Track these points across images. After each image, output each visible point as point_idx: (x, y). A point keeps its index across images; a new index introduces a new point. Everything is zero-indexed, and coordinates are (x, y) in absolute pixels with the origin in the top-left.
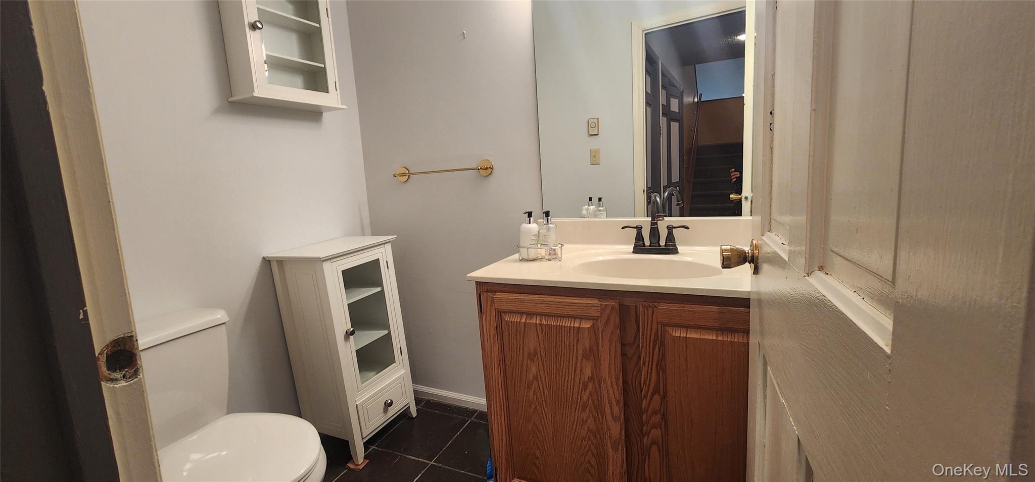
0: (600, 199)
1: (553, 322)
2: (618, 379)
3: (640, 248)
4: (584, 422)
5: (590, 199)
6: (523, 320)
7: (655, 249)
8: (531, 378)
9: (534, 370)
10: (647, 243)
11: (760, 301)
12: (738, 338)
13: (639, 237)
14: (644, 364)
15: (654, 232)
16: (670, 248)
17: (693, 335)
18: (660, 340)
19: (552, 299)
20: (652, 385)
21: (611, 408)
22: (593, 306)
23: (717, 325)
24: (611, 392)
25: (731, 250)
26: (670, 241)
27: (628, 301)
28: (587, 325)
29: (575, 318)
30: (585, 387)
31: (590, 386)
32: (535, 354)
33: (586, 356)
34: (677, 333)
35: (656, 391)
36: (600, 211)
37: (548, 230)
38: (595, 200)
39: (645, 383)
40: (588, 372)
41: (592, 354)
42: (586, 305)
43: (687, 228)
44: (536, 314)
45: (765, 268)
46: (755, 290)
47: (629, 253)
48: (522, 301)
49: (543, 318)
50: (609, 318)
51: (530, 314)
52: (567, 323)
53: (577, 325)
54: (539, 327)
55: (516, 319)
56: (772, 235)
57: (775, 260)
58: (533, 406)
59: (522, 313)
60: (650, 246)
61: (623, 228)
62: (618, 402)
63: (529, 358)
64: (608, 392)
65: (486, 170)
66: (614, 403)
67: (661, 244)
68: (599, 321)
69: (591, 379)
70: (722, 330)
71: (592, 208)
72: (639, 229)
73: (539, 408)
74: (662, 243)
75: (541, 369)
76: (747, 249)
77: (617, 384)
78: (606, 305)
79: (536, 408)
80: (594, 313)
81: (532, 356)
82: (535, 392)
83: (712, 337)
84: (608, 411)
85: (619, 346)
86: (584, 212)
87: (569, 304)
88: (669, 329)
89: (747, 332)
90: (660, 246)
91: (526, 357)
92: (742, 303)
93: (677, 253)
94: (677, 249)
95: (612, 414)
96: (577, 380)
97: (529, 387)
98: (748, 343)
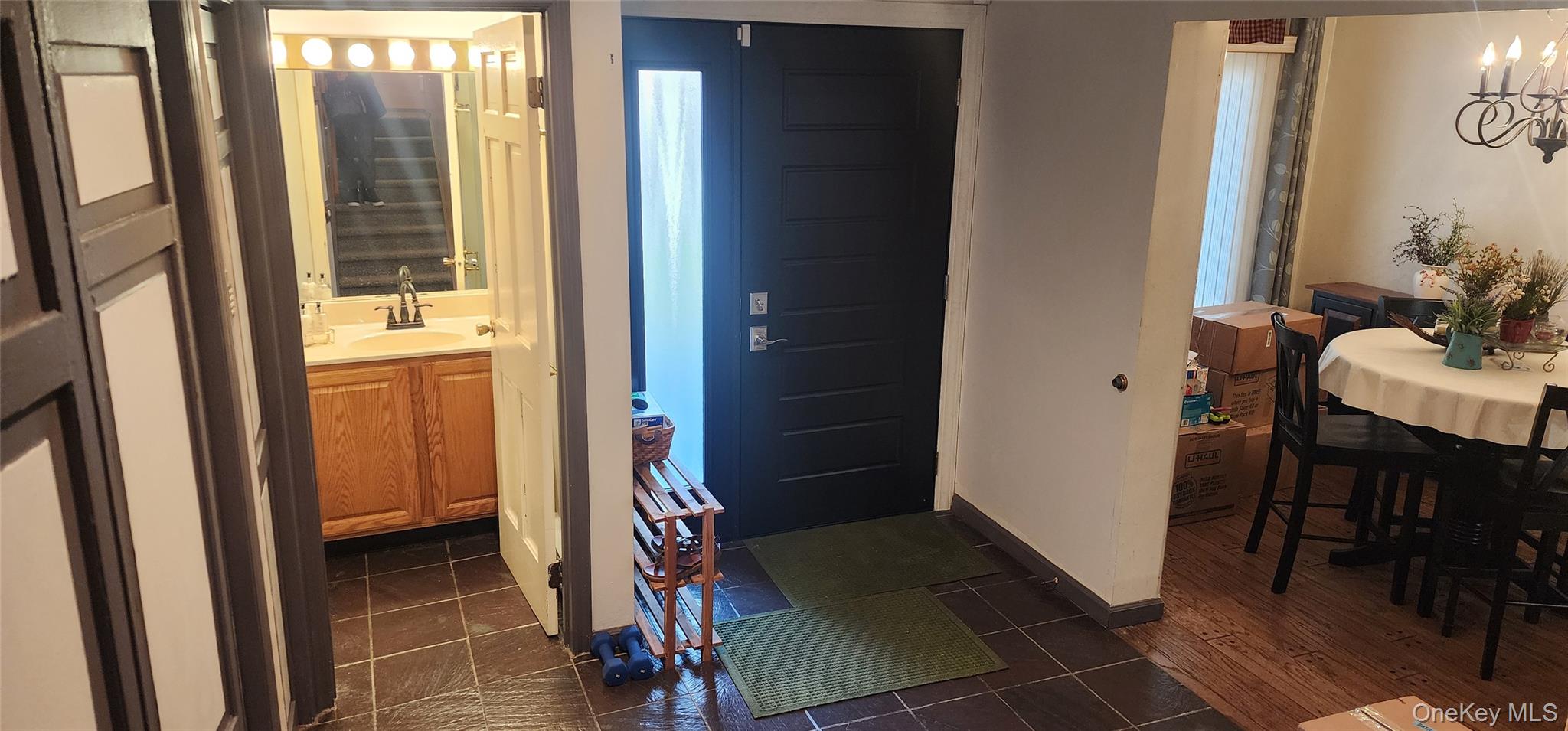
1: (357, 388)
2: (410, 418)
3: (392, 325)
4: (386, 456)
6: (330, 392)
7: (405, 325)
8: (339, 435)
9: (341, 428)
10: (398, 319)
11: (498, 350)
12: (484, 375)
13: (391, 316)
14: (427, 404)
15: (404, 311)
16: (418, 323)
17: (458, 378)
18: (437, 386)
19: (355, 371)
20: (434, 416)
21: (406, 439)
22: (389, 371)
23: (471, 369)
24: (406, 429)
25: (483, 326)
26: (418, 317)
27: (413, 364)
28: (385, 385)
29: (375, 382)
30: (385, 429)
31: (389, 429)
33: (385, 408)
34: (448, 379)
35: (437, 419)
37: (321, 318)
39: (429, 416)
40: (387, 419)
41: (390, 405)
42: (384, 372)
43: (431, 306)
44: (341, 385)
45: (498, 334)
46: (494, 345)
47: (383, 331)
48: (330, 376)
49: (348, 387)
50: (402, 378)
51: (336, 386)
52: (369, 387)
53: (377, 387)
54: (345, 395)
55: (323, 392)
56: (501, 319)
57: (503, 330)
58: (341, 456)
59: (329, 387)
60: (414, 321)
61: (376, 309)
62: (410, 435)
63: (336, 420)
64: (403, 429)
66: (408, 436)
67: (410, 320)
68: (394, 381)
69: (390, 423)
70: (474, 372)
72: (390, 309)
73: (346, 457)
74: (411, 318)
75: (348, 426)
76: (489, 325)
77: (410, 422)
78: (399, 369)
79: (344, 457)
80: (391, 376)
81: (339, 419)
82: (342, 446)
83: (468, 377)
84: (403, 443)
85: (409, 396)
87: (371, 373)
88: (441, 377)
89: (490, 371)
90: (396, 323)
91: (333, 418)
92: (487, 354)
93: (424, 326)
94: (423, 323)
95: (407, 443)
96: (379, 426)
97: (338, 442)
98: (491, 377)
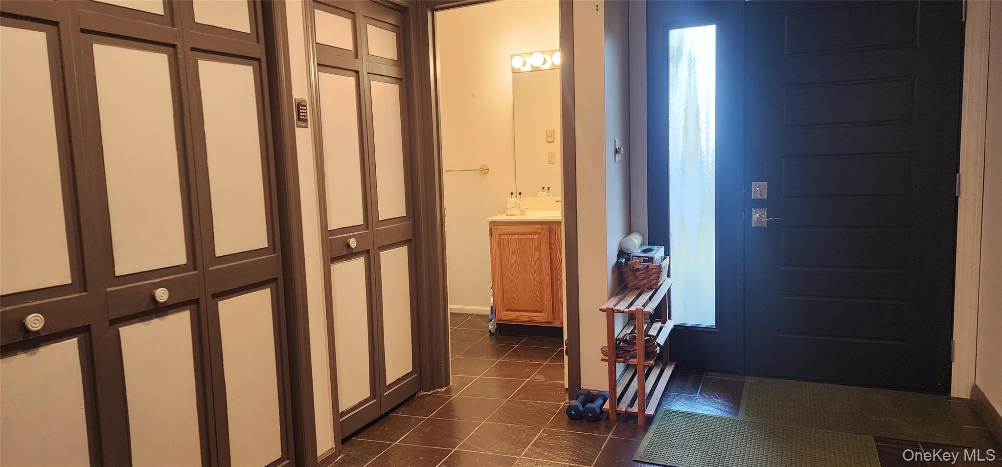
0: (549, 188)
1: (523, 237)
4: (535, 278)
5: (543, 188)
6: (510, 237)
8: (513, 262)
9: (514, 259)
14: (557, 250)
19: (522, 227)
21: (546, 270)
22: (539, 228)
24: (546, 264)
27: (551, 226)
28: (536, 236)
29: (532, 234)
30: (535, 262)
31: (537, 262)
32: (515, 251)
33: (536, 250)
36: (548, 195)
37: (520, 201)
38: (546, 189)
39: (558, 258)
40: (537, 257)
41: (538, 248)
42: (536, 228)
48: (510, 229)
49: (519, 235)
50: (545, 233)
51: (513, 234)
52: (529, 237)
53: (532, 237)
54: (517, 240)
55: (507, 237)
58: (513, 275)
59: (510, 234)
61: (556, 202)
62: (548, 267)
63: (512, 254)
65: (484, 170)
66: (547, 268)
68: (541, 235)
69: (538, 259)
71: (544, 193)
73: (516, 275)
75: (517, 258)
77: (548, 260)
78: (544, 228)
79: (515, 276)
80: (539, 231)
82: (514, 269)
84: (544, 272)
85: (549, 244)
86: (539, 195)
87: (530, 228)
91: (511, 252)
95: (546, 272)
96: (532, 260)
97: (512, 267)
